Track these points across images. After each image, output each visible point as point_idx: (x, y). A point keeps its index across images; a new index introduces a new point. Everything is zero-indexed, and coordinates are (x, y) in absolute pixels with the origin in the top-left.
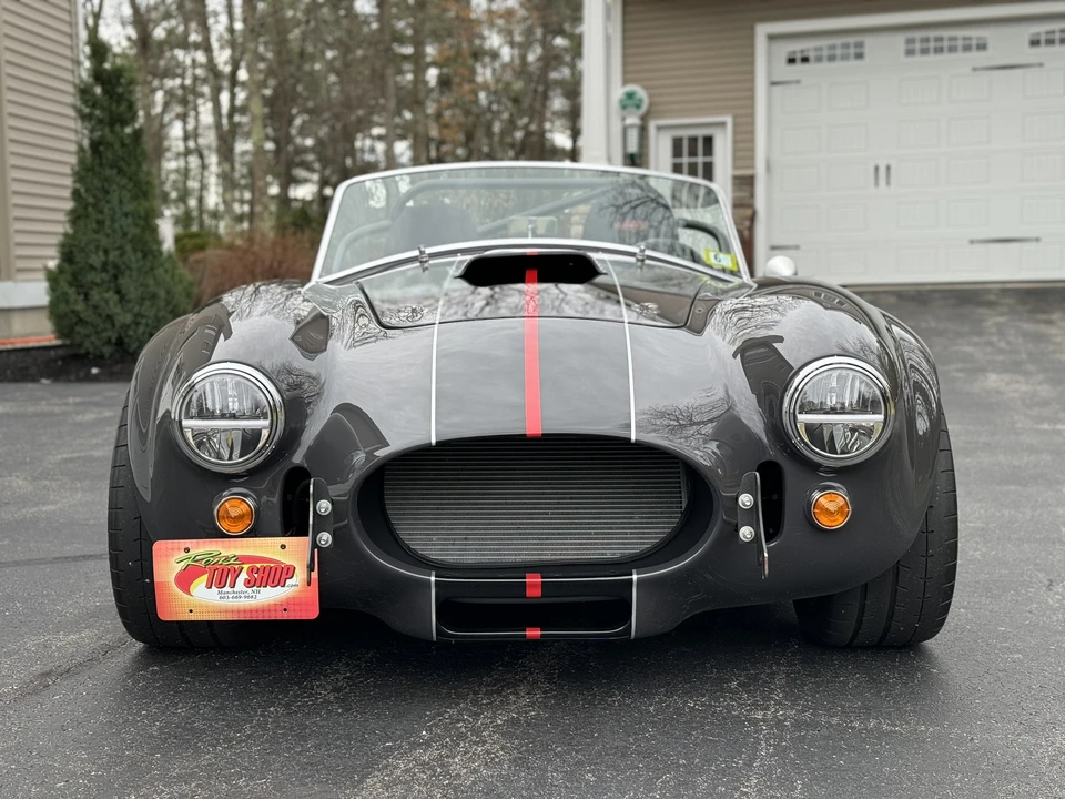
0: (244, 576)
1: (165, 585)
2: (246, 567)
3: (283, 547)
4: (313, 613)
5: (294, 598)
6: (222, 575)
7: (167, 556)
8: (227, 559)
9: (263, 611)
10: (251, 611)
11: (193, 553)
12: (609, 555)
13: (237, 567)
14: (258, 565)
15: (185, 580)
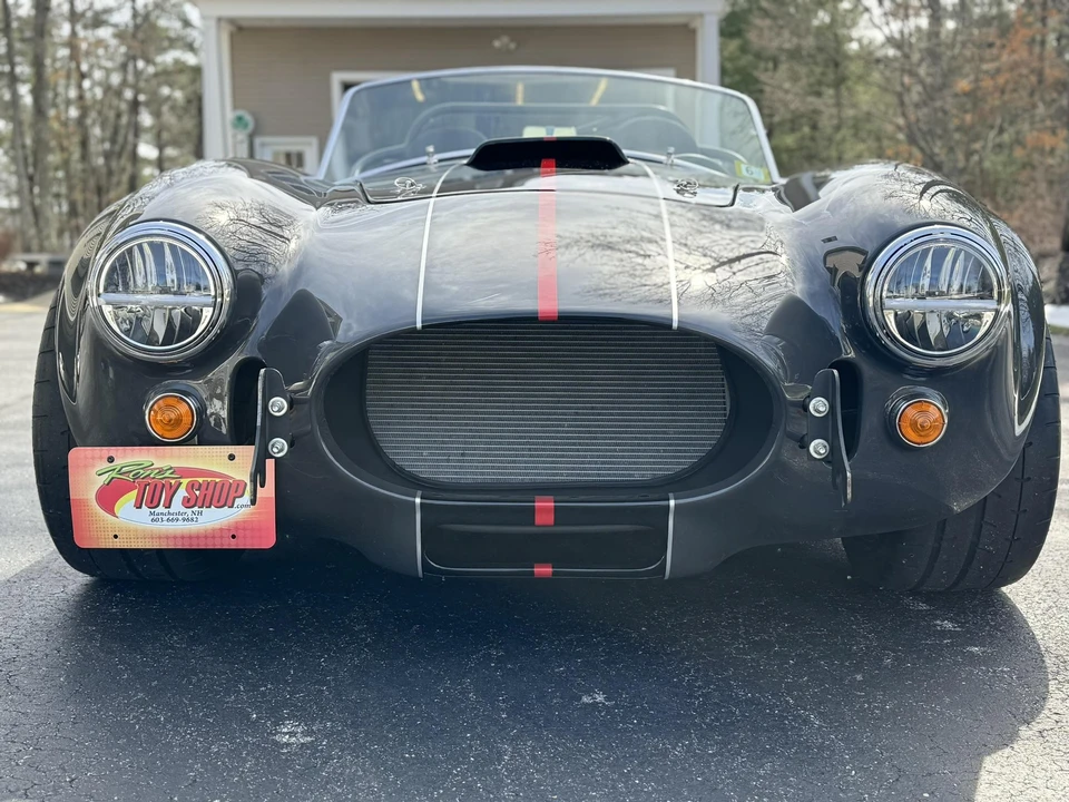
0: (182, 493)
1: (83, 503)
2: (185, 482)
3: (232, 457)
4: (268, 540)
5: (244, 522)
6: (154, 493)
7: (86, 466)
8: (161, 471)
9: (206, 537)
10: (190, 537)
11: (118, 462)
12: (637, 476)
13: (173, 482)
14: (201, 480)
15: (108, 497)
